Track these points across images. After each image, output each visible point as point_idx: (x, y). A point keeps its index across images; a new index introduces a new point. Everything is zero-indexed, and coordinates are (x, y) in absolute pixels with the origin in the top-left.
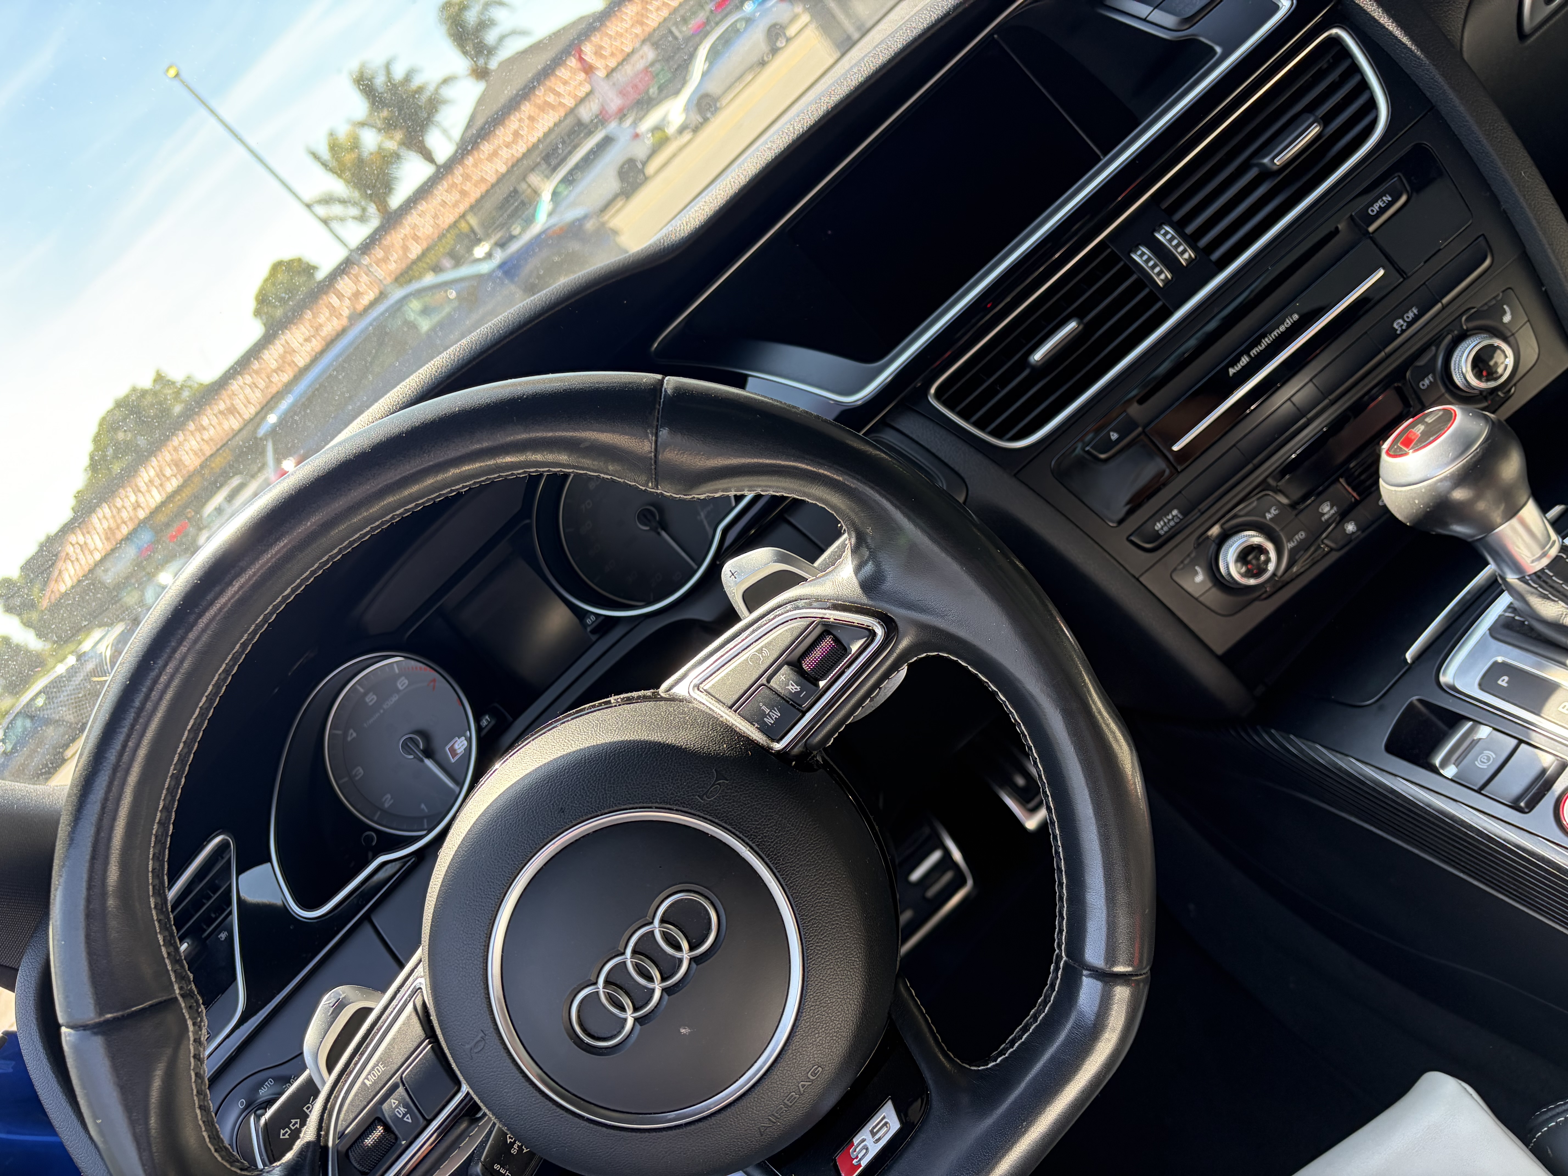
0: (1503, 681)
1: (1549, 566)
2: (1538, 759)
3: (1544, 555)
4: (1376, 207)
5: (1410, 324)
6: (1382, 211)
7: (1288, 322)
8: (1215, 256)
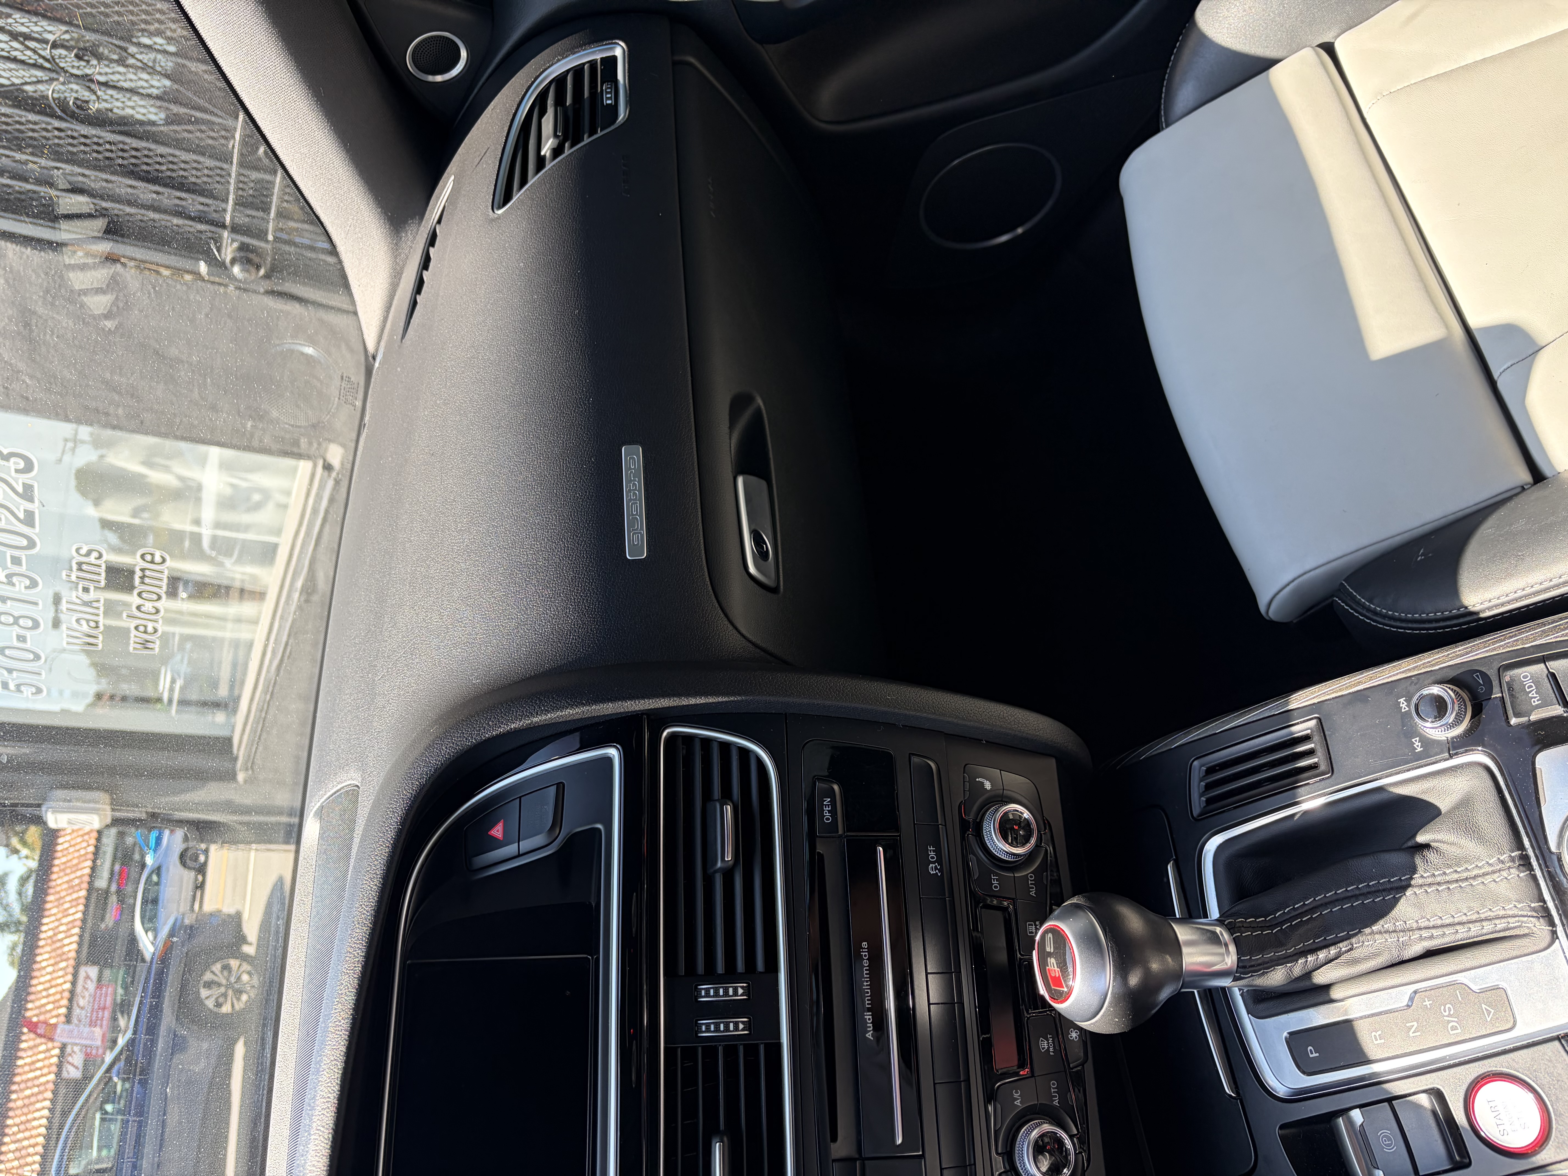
0: (1311, 1052)
1: (1239, 952)
2: (1418, 1105)
3: (1226, 947)
4: (826, 815)
7: (864, 951)
8: (760, 966)
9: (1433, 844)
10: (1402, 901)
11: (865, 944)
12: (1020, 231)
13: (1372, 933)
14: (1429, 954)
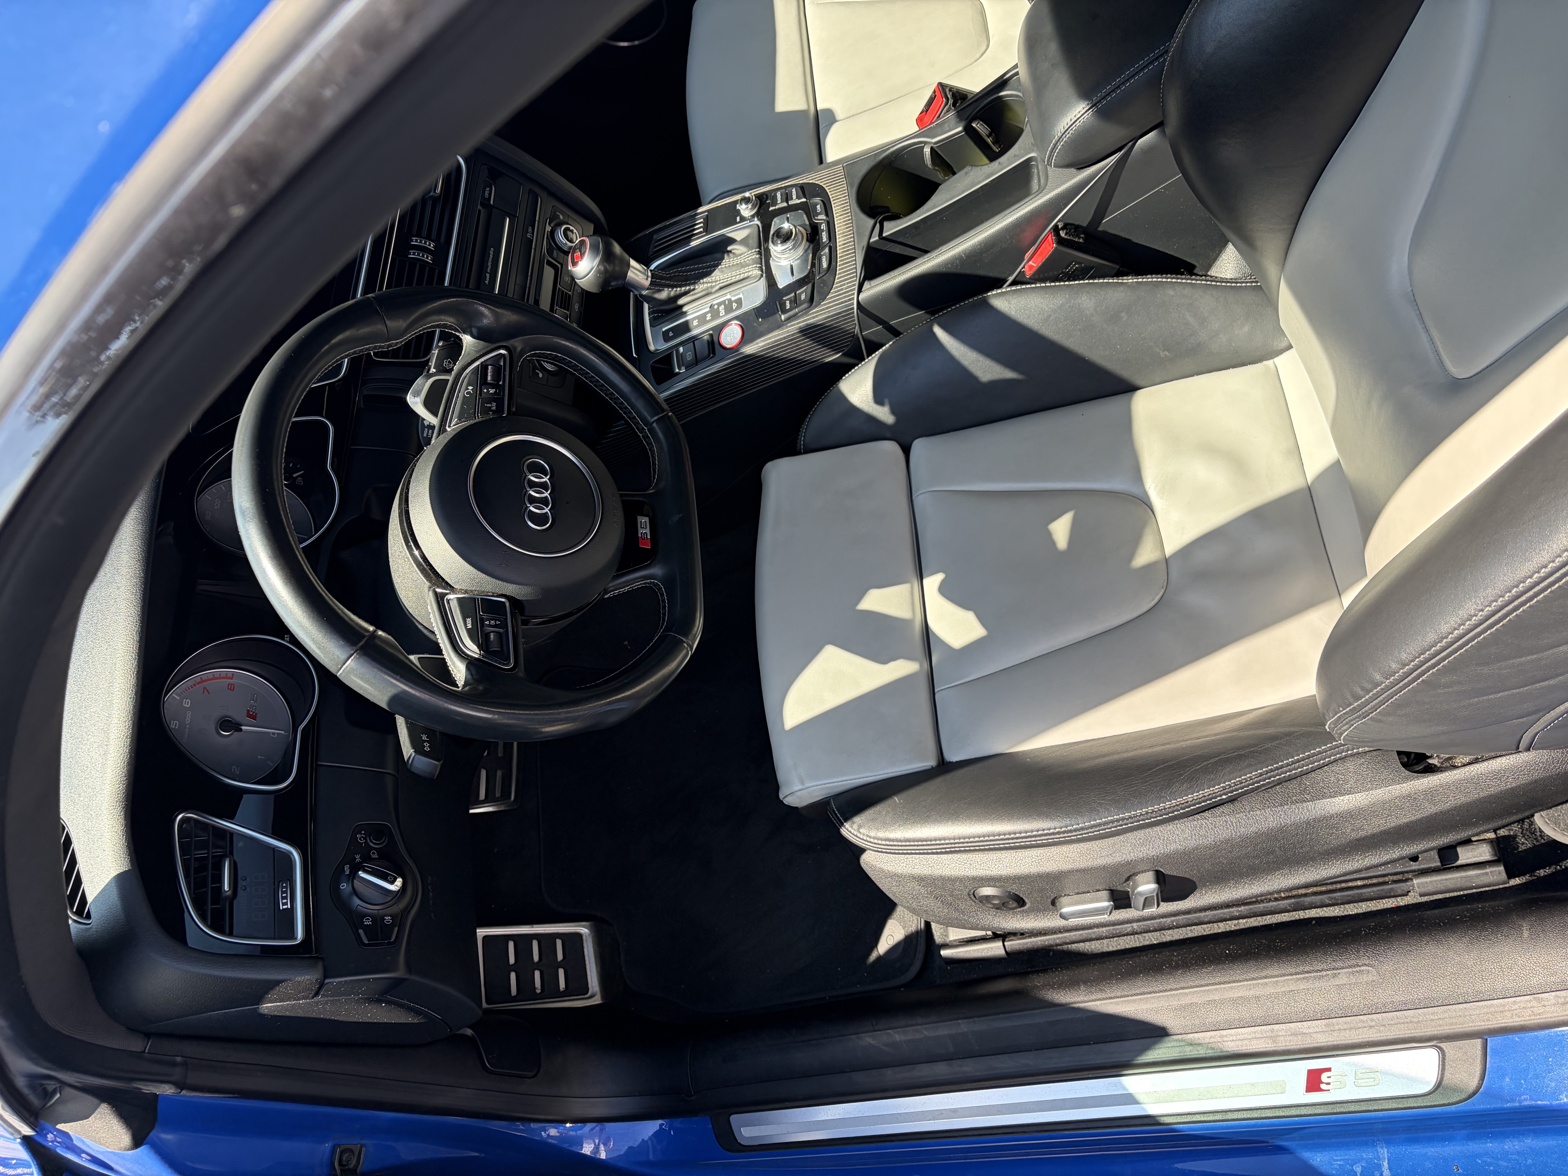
0: (671, 334)
1: (652, 278)
2: (703, 340)
3: (648, 276)
4: (487, 193)
5: (533, 233)
6: (490, 194)
7: (492, 253)
8: (442, 240)
9: (733, 251)
10: (717, 270)
11: (492, 249)
12: (636, 43)
13: (703, 283)
14: (721, 288)
